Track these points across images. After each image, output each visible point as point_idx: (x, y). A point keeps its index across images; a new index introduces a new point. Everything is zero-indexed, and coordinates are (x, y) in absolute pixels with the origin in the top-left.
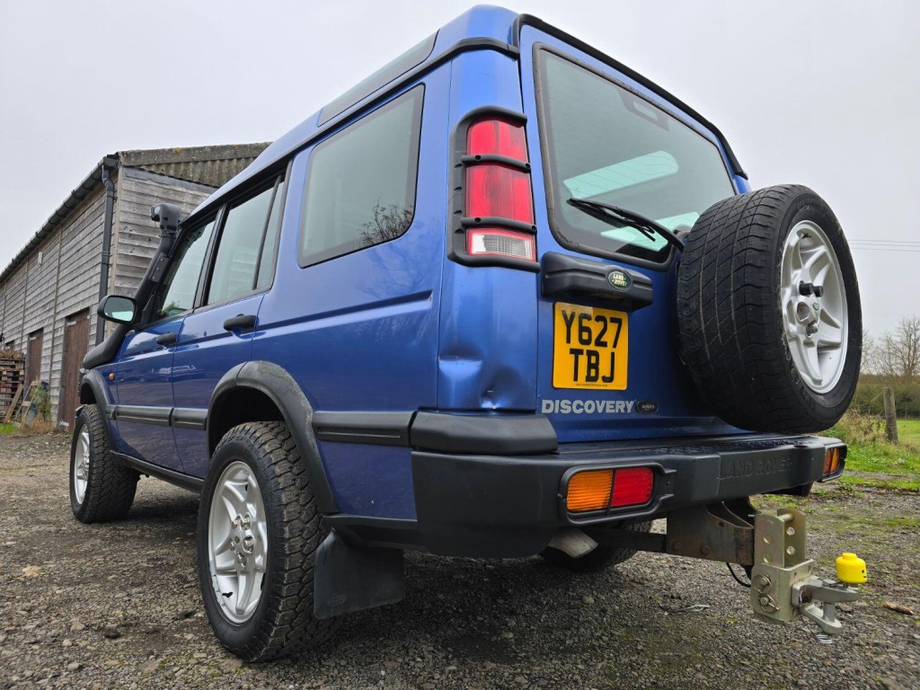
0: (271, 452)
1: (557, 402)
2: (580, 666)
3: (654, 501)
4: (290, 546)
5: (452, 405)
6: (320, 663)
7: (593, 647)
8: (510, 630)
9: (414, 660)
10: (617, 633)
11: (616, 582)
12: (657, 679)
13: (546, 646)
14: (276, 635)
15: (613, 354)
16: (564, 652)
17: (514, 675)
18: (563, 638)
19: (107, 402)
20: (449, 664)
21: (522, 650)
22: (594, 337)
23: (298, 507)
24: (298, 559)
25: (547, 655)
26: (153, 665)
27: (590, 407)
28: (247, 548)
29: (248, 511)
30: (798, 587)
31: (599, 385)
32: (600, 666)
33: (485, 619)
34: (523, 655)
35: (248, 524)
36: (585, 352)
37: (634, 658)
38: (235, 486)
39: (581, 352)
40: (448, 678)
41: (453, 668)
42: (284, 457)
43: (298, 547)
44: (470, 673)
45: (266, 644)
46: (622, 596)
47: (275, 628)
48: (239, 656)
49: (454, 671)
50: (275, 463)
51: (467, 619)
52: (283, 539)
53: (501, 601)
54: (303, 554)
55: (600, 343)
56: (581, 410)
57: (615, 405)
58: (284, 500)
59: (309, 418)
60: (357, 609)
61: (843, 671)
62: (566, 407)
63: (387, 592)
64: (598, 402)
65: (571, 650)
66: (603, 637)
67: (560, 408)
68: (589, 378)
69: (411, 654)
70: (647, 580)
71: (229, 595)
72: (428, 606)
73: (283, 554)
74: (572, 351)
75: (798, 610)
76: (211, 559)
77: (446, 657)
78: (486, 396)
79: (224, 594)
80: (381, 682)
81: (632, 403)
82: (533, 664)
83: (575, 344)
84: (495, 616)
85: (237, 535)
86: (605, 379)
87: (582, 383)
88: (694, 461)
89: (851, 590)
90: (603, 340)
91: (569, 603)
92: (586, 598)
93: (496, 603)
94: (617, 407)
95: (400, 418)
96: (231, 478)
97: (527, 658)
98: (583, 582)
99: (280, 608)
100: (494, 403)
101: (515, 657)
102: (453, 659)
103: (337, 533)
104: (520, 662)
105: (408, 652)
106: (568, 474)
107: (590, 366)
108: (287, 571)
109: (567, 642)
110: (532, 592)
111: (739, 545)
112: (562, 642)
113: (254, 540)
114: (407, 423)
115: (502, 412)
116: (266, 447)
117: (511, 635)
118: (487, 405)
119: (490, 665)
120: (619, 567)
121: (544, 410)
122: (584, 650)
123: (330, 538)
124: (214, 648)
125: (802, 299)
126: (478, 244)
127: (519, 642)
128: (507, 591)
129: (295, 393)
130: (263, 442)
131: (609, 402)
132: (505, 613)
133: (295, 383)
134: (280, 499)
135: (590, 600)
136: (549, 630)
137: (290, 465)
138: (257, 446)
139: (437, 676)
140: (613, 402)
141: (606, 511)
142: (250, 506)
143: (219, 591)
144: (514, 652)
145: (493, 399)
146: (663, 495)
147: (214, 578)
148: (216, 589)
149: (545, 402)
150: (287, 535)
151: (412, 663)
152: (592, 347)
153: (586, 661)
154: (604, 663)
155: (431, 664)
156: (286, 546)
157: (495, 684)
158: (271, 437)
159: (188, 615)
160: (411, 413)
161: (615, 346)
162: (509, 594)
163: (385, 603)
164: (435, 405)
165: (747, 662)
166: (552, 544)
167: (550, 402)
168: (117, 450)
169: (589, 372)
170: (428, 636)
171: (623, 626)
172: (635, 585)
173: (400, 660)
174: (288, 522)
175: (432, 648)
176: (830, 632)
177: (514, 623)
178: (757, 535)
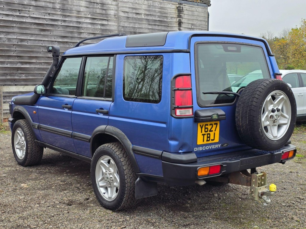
0: (119, 155)
1: (198, 148)
2: (208, 213)
3: (221, 172)
4: (127, 181)
5: (172, 151)
6: (133, 212)
7: (213, 208)
8: (188, 204)
9: (160, 211)
10: (222, 205)
11: (227, 189)
12: (229, 216)
13: (199, 208)
14: (123, 204)
15: (214, 133)
16: (204, 209)
17: (189, 215)
18: (204, 206)
19: (32, 121)
20: (170, 212)
21: (191, 209)
22: (209, 130)
23: (128, 170)
24: (129, 184)
25: (199, 210)
26: (88, 212)
27: (207, 148)
28: (111, 180)
29: (110, 170)
30: (260, 192)
31: (210, 142)
32: (214, 213)
33: (181, 200)
34: (192, 210)
35: (111, 174)
36: (206, 134)
37: (224, 211)
38: (104, 162)
39: (205, 134)
40: (170, 215)
41: (171, 213)
42: (123, 156)
43: (129, 181)
44: (176, 214)
45: (120, 206)
46: (228, 194)
47: (123, 202)
48: (110, 209)
49: (172, 214)
50: (121, 158)
51: (175, 201)
52: (125, 179)
53: (186, 195)
54: (130, 183)
55: (210, 131)
56: (205, 149)
57: (215, 146)
58: (124, 168)
59: (131, 147)
60: (146, 197)
61: (284, 215)
62: (201, 149)
63: (153, 192)
64: (210, 146)
65: (206, 209)
66: (217, 206)
67: (199, 149)
68: (207, 141)
69: (159, 209)
70: (238, 189)
71: (104, 193)
72: (162, 197)
73: (125, 183)
74: (203, 135)
75: (260, 198)
76: (97, 183)
77: (169, 211)
78: (180, 149)
79: (103, 193)
80: (152, 216)
81: (220, 145)
82: (194, 212)
83: (203, 132)
84: (184, 200)
85: (107, 177)
86: (212, 140)
87: (205, 142)
88: (231, 163)
89: (272, 193)
90: (211, 130)
91: (209, 196)
92: (215, 194)
93: (185, 196)
94: (216, 146)
95: (159, 152)
96: (103, 160)
97: (193, 211)
98: (216, 189)
99: (125, 197)
100: (182, 151)
101: (189, 211)
102: (171, 211)
103: (140, 178)
104: (191, 212)
105: (158, 209)
106: (198, 168)
107: (208, 137)
108: (126, 187)
109: (206, 207)
110: (197, 193)
111: (247, 181)
112: (204, 207)
113: (113, 178)
114: (161, 154)
115: (184, 153)
116: (117, 153)
117: (189, 205)
118: (180, 151)
119: (182, 213)
120: (230, 184)
121: (195, 150)
122: (210, 209)
123: (138, 179)
124: (102, 208)
125: (272, 114)
126: (178, 112)
127: (191, 207)
128: (188, 192)
129: (126, 139)
130: (116, 151)
131: (213, 146)
132: (187, 199)
133: (126, 136)
134: (123, 168)
135: (216, 195)
136: (201, 204)
137: (124, 158)
138: (114, 152)
139: (167, 215)
140: (214, 145)
141: (208, 175)
142: (111, 168)
143: (101, 192)
144: (189, 209)
145: (181, 150)
146: (223, 171)
147: (99, 189)
148: (100, 192)
149: (195, 148)
150: (126, 178)
151: (159, 212)
152: (208, 132)
153: (210, 212)
154: (216, 212)
155: (165, 212)
156: (126, 181)
157: (183, 217)
158: (118, 150)
159: (88, 199)
160: (162, 152)
161: (215, 131)
162: (189, 193)
163: (153, 195)
164: (167, 151)
165: (258, 212)
166: (196, 182)
167: (196, 148)
168: (38, 140)
169: (207, 139)
170: (163, 205)
171: (225, 203)
172: (233, 190)
173: (156, 211)
174: (126, 175)
175: (165, 208)
176: (267, 203)
177: (190, 202)
178: (252, 179)
